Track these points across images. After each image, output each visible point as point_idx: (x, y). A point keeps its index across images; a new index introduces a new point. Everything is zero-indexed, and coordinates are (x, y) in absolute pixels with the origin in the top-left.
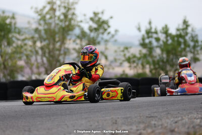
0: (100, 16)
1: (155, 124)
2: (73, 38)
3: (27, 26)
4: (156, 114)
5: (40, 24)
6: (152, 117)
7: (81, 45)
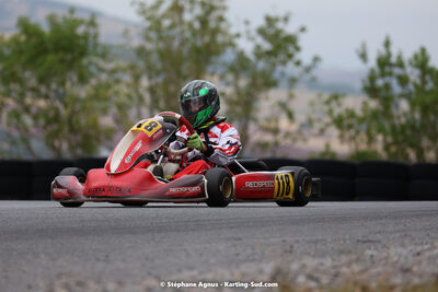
0: (280, 25)
1: (372, 256)
2: (220, 70)
3: (121, 41)
4: (379, 237)
5: (148, 39)
6: (370, 241)
7: (236, 86)
